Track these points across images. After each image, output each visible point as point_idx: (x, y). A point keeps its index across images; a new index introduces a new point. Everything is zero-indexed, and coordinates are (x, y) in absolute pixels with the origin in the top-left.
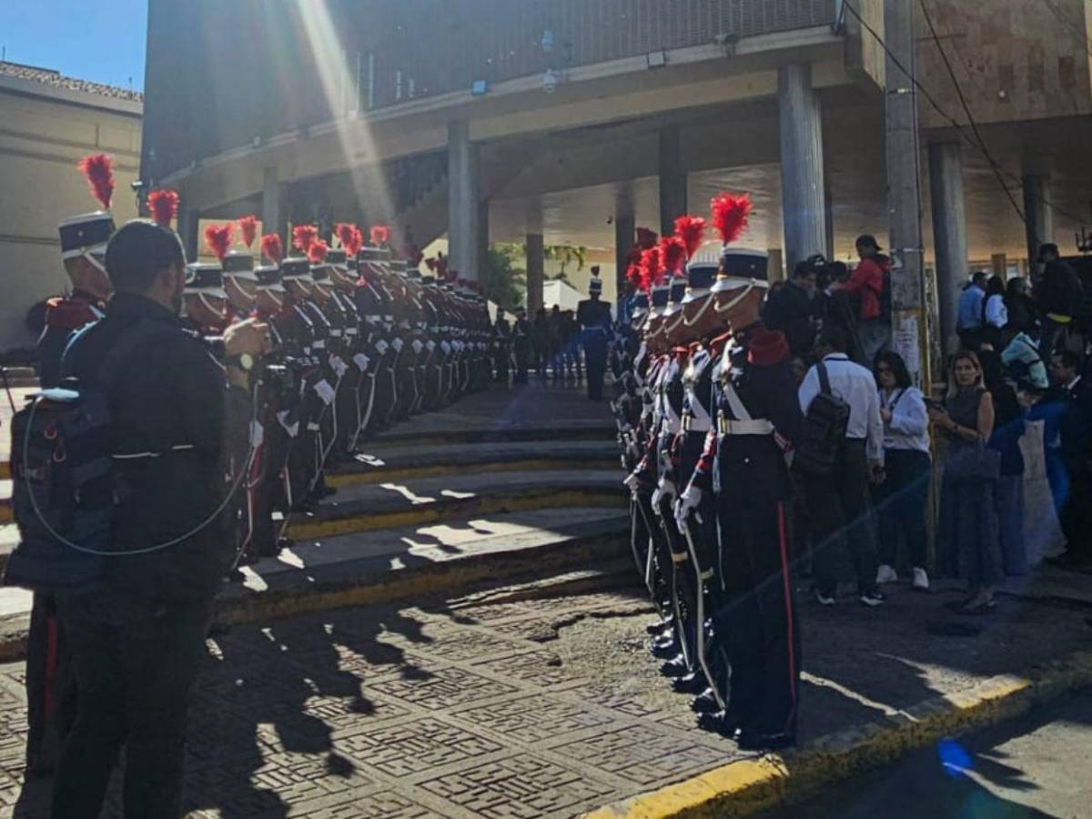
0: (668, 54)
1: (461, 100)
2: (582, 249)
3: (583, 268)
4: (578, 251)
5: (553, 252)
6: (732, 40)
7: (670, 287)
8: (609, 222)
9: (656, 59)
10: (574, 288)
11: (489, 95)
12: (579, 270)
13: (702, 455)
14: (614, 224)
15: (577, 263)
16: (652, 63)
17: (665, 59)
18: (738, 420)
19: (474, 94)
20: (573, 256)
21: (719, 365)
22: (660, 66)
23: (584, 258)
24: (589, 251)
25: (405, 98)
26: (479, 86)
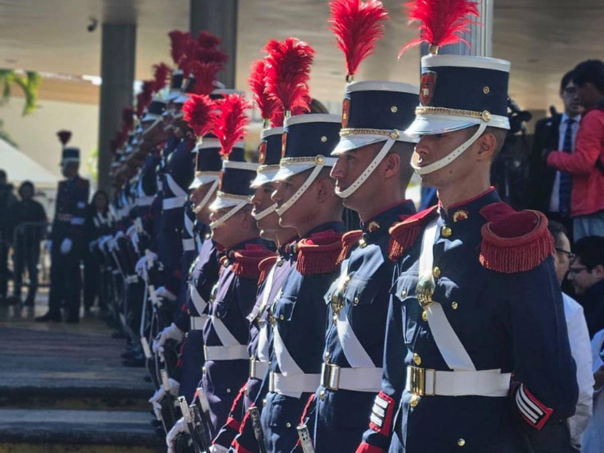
2: (31, 75)
3: (34, 111)
4: (25, 80)
7: (284, 129)
8: (91, 29)
10: (14, 144)
12: (25, 113)
13: (366, 434)
14: (98, 31)
15: (23, 101)
18: (452, 370)
20: (15, 88)
21: (411, 270)
23: (34, 91)
24: (46, 80)
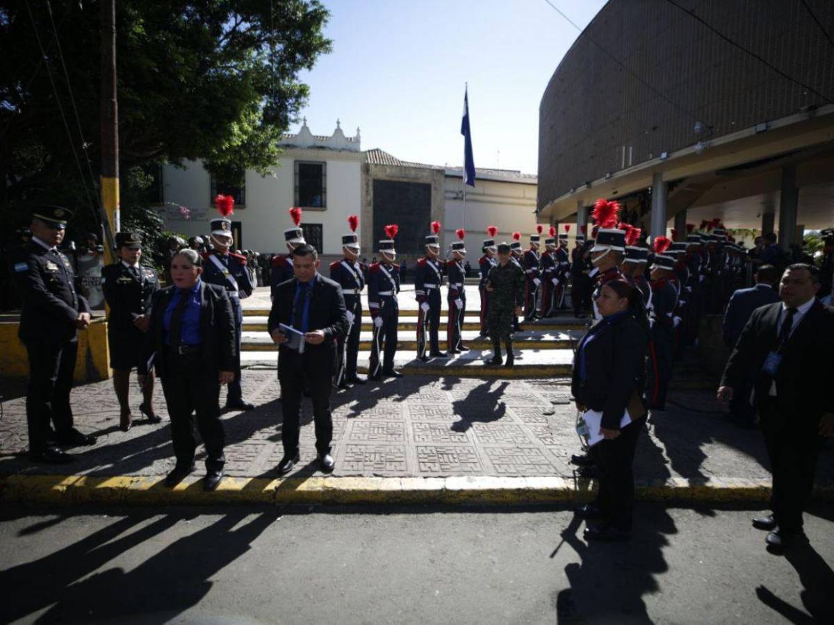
0: (769, 123)
1: (656, 163)
2: (754, 230)
5: (737, 231)
6: (813, 108)
9: (761, 127)
11: (670, 158)
14: (761, 217)
16: (758, 130)
17: (767, 127)
19: (661, 159)
22: (763, 131)
25: (626, 167)
26: (664, 155)
